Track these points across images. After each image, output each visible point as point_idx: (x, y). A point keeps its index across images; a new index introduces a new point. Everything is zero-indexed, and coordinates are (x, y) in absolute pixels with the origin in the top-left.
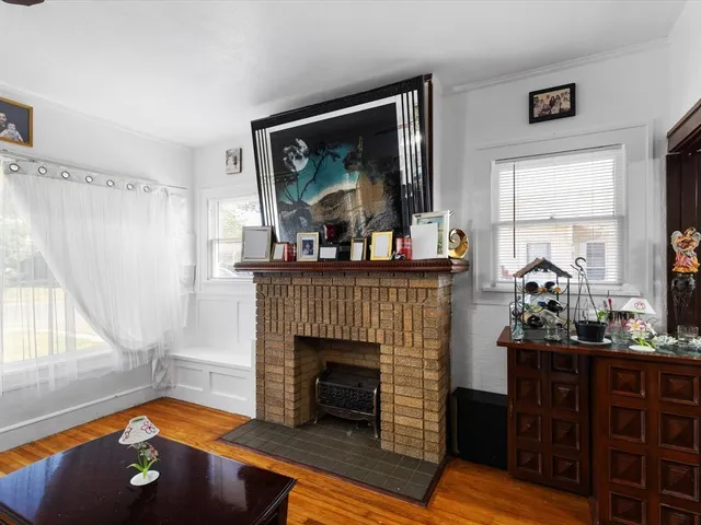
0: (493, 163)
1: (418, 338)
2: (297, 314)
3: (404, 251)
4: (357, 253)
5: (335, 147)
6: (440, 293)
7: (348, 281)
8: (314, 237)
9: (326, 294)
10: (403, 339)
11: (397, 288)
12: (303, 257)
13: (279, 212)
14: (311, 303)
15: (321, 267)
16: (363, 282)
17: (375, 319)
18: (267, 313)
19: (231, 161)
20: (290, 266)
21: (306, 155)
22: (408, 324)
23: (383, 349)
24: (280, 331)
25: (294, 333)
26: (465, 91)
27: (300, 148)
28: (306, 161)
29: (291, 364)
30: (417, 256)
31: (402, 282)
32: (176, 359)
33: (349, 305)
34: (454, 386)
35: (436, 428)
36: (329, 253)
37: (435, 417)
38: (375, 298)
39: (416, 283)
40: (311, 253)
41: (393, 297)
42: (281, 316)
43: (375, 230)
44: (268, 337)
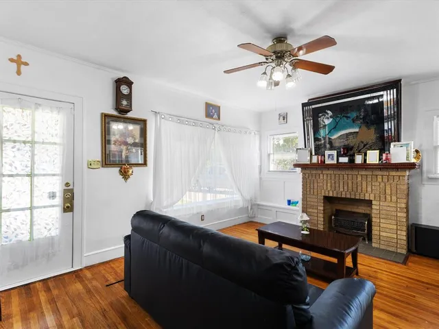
0: (435, 117)
1: (394, 198)
2: (325, 186)
3: (387, 159)
4: (359, 159)
5: (347, 113)
6: (406, 178)
7: (355, 172)
8: (334, 153)
9: (341, 178)
10: (385, 198)
11: (382, 176)
12: (328, 162)
13: (315, 142)
14: (333, 182)
15: (339, 166)
16: (364, 173)
17: (369, 189)
18: (308, 186)
19: (282, 118)
20: (322, 165)
21: (331, 117)
22: (388, 191)
23: (373, 202)
24: (316, 193)
25: (323, 194)
26: (418, 83)
27: (328, 114)
28: (331, 120)
29: (322, 208)
30: (393, 161)
31: (385, 173)
32: (258, 205)
33: (355, 182)
34: (410, 222)
35: (405, 238)
36: (344, 160)
37: (405, 233)
38: (369, 179)
39: (393, 173)
40: (333, 159)
41: (380, 180)
42: (316, 187)
43: (369, 150)
44: (308, 196)
